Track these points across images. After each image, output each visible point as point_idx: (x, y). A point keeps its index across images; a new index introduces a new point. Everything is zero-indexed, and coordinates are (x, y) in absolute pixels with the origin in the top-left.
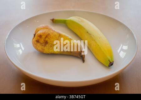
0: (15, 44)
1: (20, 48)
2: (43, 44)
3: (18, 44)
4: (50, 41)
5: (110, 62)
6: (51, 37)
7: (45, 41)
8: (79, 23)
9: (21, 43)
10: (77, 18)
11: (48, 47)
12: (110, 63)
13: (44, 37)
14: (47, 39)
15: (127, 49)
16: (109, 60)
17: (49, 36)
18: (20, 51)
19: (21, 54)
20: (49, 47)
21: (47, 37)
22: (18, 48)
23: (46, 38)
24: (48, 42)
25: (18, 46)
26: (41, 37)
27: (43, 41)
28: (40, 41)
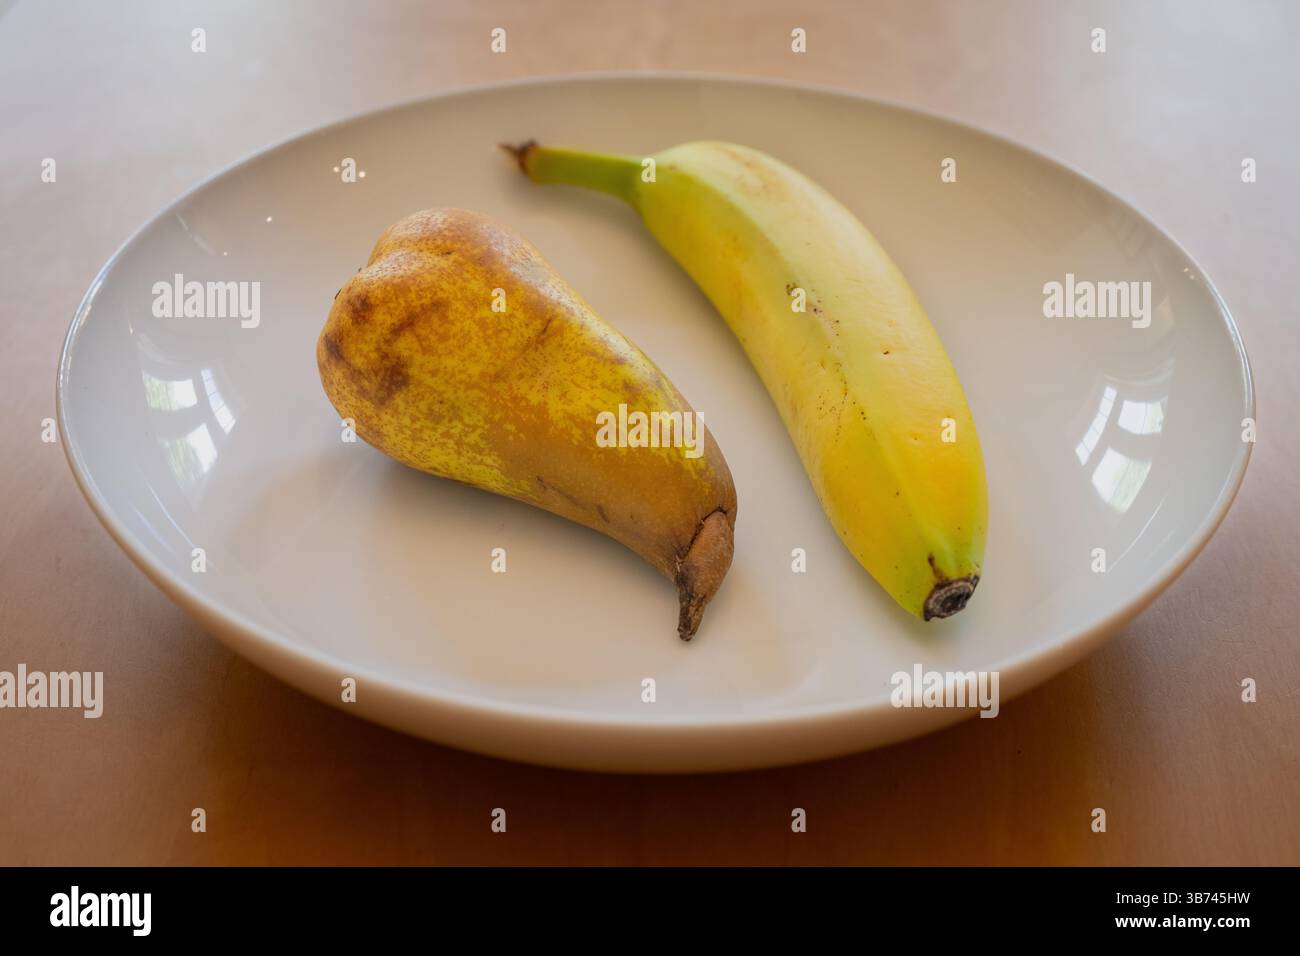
0: (157, 382)
1: (201, 413)
2: (366, 384)
3: (182, 377)
4: (434, 373)
5: (937, 572)
6: (443, 338)
7: (385, 356)
8: (739, 200)
9: (206, 375)
10: (734, 156)
11: (406, 421)
12: (939, 587)
13: (383, 319)
14: (405, 346)
15: (1158, 429)
16: (931, 560)
17: (435, 320)
18: (202, 446)
19: (206, 468)
20: (414, 419)
21: (407, 323)
22: (184, 413)
23: (397, 331)
24: (413, 371)
25: (181, 394)
26: (366, 320)
27: (374, 356)
28: (352, 348)
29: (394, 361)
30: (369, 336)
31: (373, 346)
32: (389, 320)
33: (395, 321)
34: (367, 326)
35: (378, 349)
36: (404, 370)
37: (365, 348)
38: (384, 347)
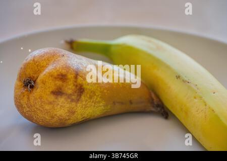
2: (73, 97)
7: (76, 86)
11: (84, 103)
13: (71, 76)
14: (80, 80)
20: (86, 101)
23: (76, 78)
24: (84, 86)
26: (66, 79)
27: (74, 88)
28: (66, 89)
29: (79, 86)
30: (70, 83)
31: (72, 85)
32: (73, 76)
33: (74, 75)
34: (68, 81)
35: (74, 85)
36: (82, 87)
37: (70, 87)
38: (75, 84)
